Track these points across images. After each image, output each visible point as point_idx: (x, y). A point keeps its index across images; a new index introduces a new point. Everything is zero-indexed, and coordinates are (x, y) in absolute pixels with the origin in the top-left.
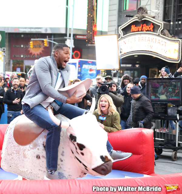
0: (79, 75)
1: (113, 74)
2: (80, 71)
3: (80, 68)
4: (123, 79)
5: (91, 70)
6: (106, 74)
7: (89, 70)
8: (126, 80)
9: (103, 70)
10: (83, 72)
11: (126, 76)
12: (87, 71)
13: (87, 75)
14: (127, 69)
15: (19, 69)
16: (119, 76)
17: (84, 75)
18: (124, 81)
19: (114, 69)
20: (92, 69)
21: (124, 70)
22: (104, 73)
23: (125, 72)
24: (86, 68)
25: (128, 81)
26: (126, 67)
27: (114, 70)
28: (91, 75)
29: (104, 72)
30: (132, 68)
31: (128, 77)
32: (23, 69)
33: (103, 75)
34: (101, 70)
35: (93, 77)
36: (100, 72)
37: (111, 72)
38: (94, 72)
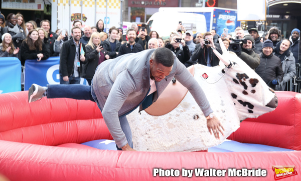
0: (214, 28)
1: (257, 26)
2: (215, 22)
3: (215, 19)
4: (270, 34)
5: (229, 21)
6: (247, 26)
7: (226, 21)
8: (274, 35)
9: (244, 22)
10: (219, 24)
11: (274, 29)
12: (225, 22)
13: (224, 27)
14: (274, 21)
15: (138, 20)
16: (264, 29)
17: (220, 27)
18: (271, 35)
19: (260, 20)
20: (231, 20)
21: (270, 22)
22: (244, 25)
23: (272, 24)
24: (223, 19)
25: (277, 35)
26: (273, 18)
27: (259, 22)
28: (229, 27)
29: (246, 24)
30: (281, 19)
31: (277, 31)
32: (144, 19)
33: (244, 28)
34: (241, 22)
35: (232, 30)
36: (241, 24)
37: (255, 24)
38: (233, 24)
